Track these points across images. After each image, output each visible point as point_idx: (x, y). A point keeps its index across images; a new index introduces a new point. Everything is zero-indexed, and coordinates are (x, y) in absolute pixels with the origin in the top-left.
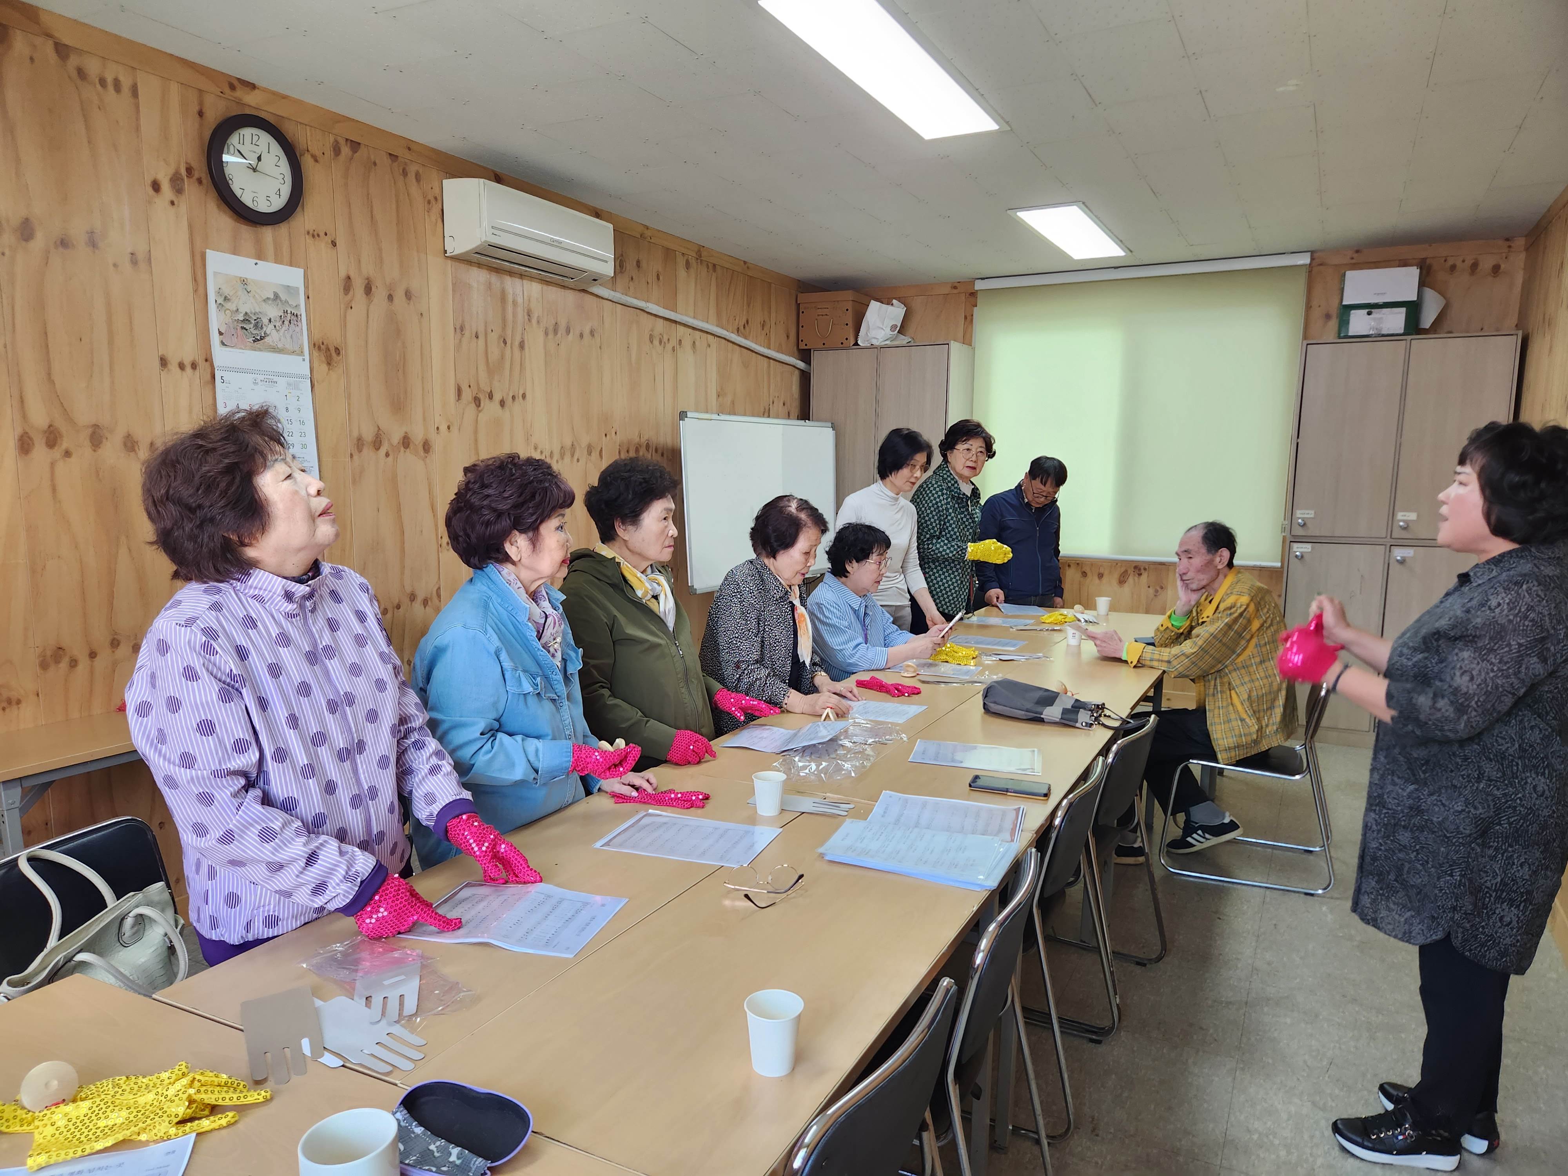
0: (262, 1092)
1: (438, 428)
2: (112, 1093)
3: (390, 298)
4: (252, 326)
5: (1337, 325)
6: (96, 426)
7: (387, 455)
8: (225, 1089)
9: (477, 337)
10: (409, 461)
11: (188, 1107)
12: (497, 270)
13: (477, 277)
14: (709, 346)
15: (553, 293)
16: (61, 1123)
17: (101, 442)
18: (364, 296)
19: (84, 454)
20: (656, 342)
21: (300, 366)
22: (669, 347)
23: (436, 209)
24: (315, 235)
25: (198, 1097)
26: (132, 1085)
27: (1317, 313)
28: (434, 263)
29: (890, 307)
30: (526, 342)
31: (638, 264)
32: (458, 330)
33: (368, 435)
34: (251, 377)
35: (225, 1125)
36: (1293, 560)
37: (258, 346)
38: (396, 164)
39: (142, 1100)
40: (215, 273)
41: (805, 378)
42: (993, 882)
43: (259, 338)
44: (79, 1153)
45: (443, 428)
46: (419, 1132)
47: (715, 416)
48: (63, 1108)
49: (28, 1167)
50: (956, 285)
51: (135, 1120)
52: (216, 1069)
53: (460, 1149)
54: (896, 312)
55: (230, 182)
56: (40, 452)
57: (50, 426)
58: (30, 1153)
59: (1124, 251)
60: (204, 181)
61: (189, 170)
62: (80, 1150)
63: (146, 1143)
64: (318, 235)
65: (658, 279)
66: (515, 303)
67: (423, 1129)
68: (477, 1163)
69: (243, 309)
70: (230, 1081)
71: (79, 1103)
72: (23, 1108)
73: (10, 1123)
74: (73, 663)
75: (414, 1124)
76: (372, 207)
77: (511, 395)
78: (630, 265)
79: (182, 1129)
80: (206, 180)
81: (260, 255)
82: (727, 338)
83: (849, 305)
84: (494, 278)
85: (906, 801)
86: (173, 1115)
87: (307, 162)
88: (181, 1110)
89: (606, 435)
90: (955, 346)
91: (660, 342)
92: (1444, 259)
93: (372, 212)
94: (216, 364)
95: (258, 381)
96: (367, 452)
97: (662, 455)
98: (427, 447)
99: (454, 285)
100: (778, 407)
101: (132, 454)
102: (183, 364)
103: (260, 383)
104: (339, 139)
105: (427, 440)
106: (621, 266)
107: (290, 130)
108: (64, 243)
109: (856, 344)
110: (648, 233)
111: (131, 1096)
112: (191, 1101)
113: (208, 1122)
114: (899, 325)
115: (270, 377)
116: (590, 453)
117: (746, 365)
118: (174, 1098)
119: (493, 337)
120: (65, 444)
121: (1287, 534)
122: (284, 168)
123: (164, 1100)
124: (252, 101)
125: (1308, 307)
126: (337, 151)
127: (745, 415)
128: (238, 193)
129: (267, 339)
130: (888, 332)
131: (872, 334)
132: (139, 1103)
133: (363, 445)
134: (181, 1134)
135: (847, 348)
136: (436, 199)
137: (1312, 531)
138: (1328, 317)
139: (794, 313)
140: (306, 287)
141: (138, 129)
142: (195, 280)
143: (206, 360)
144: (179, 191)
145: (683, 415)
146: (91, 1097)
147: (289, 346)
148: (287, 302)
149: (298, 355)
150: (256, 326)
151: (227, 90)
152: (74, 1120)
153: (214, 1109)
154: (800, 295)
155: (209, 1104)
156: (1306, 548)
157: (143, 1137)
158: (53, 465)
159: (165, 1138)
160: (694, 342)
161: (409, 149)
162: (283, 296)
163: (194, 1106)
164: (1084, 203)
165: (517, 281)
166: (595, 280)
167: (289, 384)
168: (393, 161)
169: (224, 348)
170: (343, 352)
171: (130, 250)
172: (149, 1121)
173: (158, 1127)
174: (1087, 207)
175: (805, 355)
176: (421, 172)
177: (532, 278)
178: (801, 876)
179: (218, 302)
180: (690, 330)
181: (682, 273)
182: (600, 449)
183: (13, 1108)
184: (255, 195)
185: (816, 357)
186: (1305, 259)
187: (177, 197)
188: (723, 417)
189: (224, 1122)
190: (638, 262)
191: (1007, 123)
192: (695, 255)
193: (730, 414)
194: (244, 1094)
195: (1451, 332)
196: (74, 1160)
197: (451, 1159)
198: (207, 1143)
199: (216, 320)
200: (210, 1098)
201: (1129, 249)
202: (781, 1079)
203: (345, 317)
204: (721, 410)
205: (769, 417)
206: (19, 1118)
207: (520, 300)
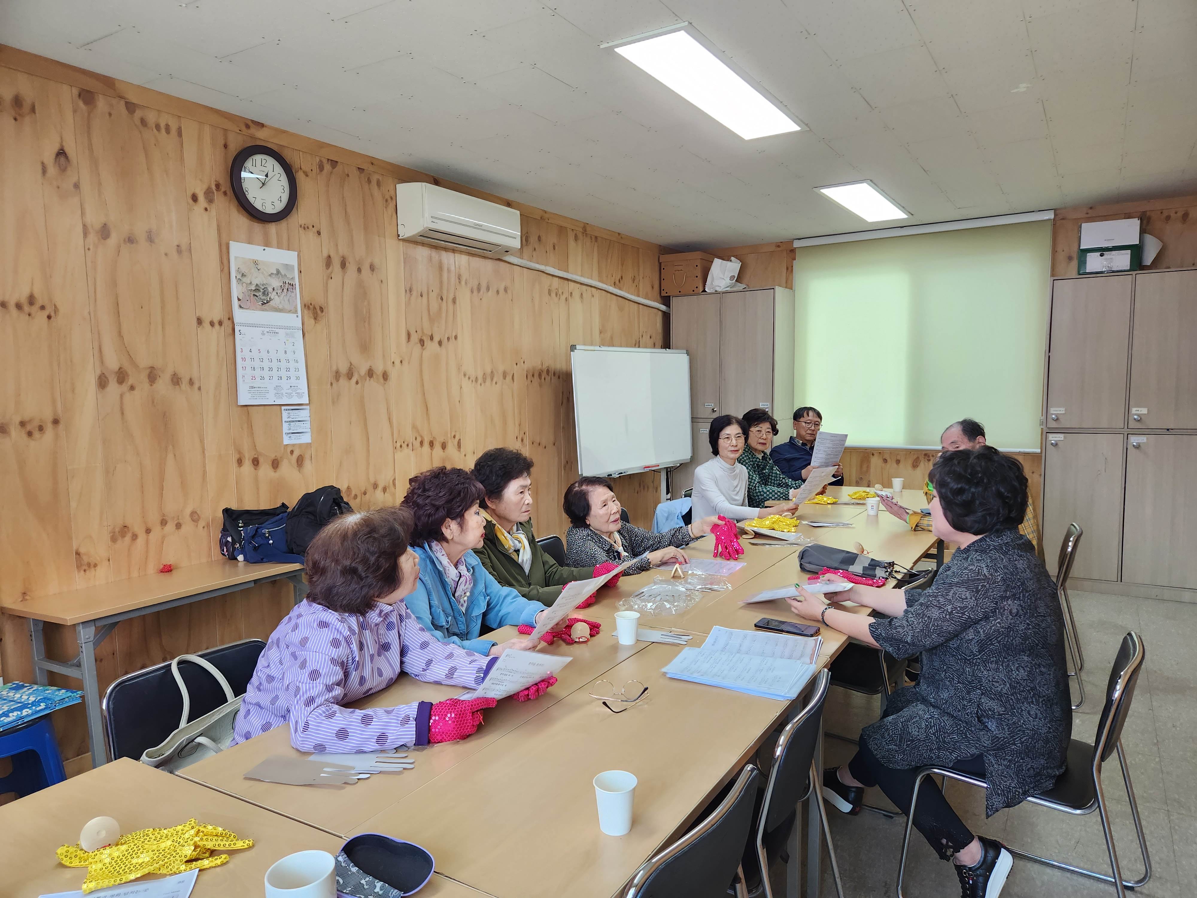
0: (247, 841)
1: (393, 363)
2: (142, 840)
3: (359, 270)
4: (261, 293)
5: (1077, 266)
6: (152, 368)
7: (357, 383)
8: (221, 838)
9: (422, 296)
10: (373, 386)
11: (194, 850)
12: (436, 247)
13: (422, 253)
14: (593, 296)
15: (477, 262)
16: (107, 861)
17: (155, 379)
18: (340, 269)
19: (143, 387)
20: (553, 295)
21: (295, 321)
22: (563, 298)
23: (392, 205)
24: (305, 228)
25: (201, 843)
26: (156, 834)
27: (1061, 256)
28: (391, 243)
29: (729, 263)
30: (457, 298)
31: (539, 238)
32: (408, 291)
33: (344, 369)
34: (260, 330)
35: (219, 864)
36: (1049, 447)
37: (265, 307)
38: (363, 175)
39: (163, 846)
40: (236, 258)
41: (666, 317)
42: (794, 693)
43: (265, 302)
44: (118, 882)
45: (397, 362)
46: (355, 871)
47: (598, 348)
48: (108, 851)
49: (83, 889)
50: (780, 244)
51: (157, 859)
52: (216, 824)
53: (382, 883)
54: (734, 266)
55: (246, 193)
56: (113, 387)
57: (120, 368)
58: (85, 880)
59: (906, 214)
60: (228, 193)
61: (218, 186)
62: (118, 879)
63: (165, 876)
64: (308, 228)
65: (554, 249)
66: (449, 271)
67: (357, 868)
68: (394, 893)
69: (255, 282)
70: (224, 832)
71: (119, 846)
72: (82, 850)
73: (72, 860)
74: (135, 537)
75: (351, 865)
76: (346, 205)
77: (446, 336)
78: (533, 239)
79: (190, 865)
80: (230, 192)
81: (267, 244)
82: (607, 290)
83: (698, 262)
84: (434, 253)
85: (731, 633)
86: (183, 856)
87: (300, 177)
88: (188, 851)
89: (517, 364)
90: (780, 291)
91: (556, 295)
92: (1160, 211)
93: (346, 209)
94: (236, 321)
95: (265, 332)
96: (343, 381)
97: (559, 377)
98: (385, 376)
99: (405, 259)
100: (646, 339)
101: (178, 386)
102: (213, 322)
103: (266, 334)
104: (322, 159)
105: (385, 371)
106: (527, 240)
107: (288, 155)
108: (131, 240)
109: (704, 291)
110: (546, 216)
111: (155, 842)
112: (196, 847)
113: (207, 861)
114: (736, 276)
115: (273, 329)
116: (505, 377)
117: (621, 309)
118: (184, 844)
119: (433, 295)
120: (131, 381)
121: (1044, 427)
122: (284, 181)
123: (178, 845)
124: (262, 136)
125: (1054, 252)
126: (321, 168)
127: (621, 346)
128: (252, 200)
129: (271, 303)
130: (728, 281)
131: (716, 283)
132: (161, 847)
133: (340, 377)
134: (188, 870)
135: (698, 294)
136: (392, 198)
137: (1065, 423)
138: (1070, 258)
139: (657, 269)
140: (299, 265)
141: (182, 159)
142: (222, 263)
143: (229, 319)
144: (210, 201)
145: (573, 348)
146: (128, 842)
147: (287, 307)
148: (285, 275)
149: (293, 313)
150: (264, 293)
151: (243, 128)
152: (116, 859)
153: (213, 853)
154: (661, 256)
155: (209, 849)
156: (1060, 437)
157: (164, 871)
158: (122, 396)
159: (177, 873)
160: (582, 294)
161: (372, 164)
162: (283, 272)
163: (199, 849)
164: (871, 181)
165: (451, 255)
166: (507, 251)
167: (287, 334)
168: (361, 173)
169: (241, 310)
170: (325, 310)
171: (176, 243)
172: (166, 860)
173: (173, 864)
174: (874, 183)
175: (666, 300)
176: (381, 179)
177: (461, 252)
178: (646, 689)
179: (238, 277)
180: (579, 285)
181: (572, 243)
182: (512, 375)
183: (75, 849)
184: (264, 201)
185: (674, 301)
186: (1050, 215)
187: (209, 205)
188: (604, 348)
189: (219, 862)
190: (539, 237)
191: (807, 125)
192: (581, 230)
193: (609, 346)
194: (234, 842)
195: (1169, 268)
196: (114, 887)
197: (376, 891)
198: (205, 876)
199: (236, 290)
200: (210, 845)
201: (910, 213)
202: (621, 838)
203: (327, 284)
204: (603, 343)
205: (639, 347)
206: (78, 857)
207: (453, 268)
